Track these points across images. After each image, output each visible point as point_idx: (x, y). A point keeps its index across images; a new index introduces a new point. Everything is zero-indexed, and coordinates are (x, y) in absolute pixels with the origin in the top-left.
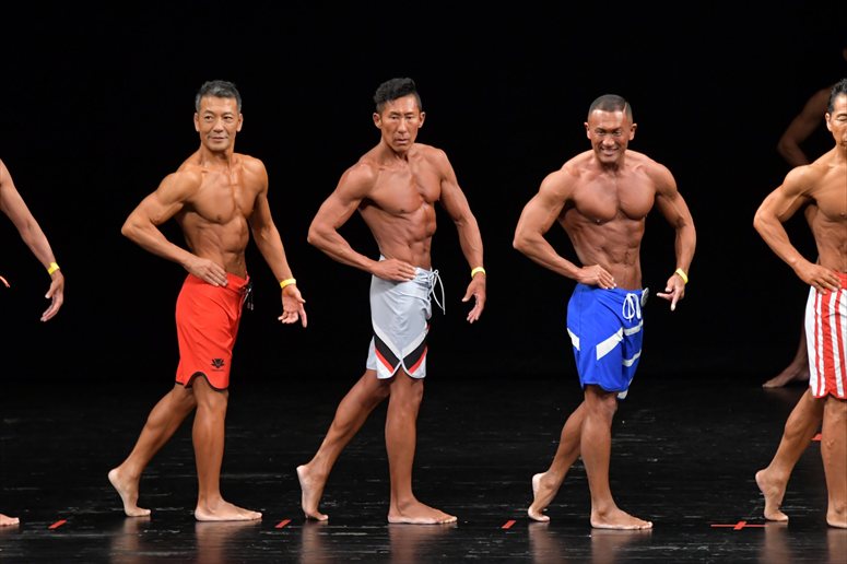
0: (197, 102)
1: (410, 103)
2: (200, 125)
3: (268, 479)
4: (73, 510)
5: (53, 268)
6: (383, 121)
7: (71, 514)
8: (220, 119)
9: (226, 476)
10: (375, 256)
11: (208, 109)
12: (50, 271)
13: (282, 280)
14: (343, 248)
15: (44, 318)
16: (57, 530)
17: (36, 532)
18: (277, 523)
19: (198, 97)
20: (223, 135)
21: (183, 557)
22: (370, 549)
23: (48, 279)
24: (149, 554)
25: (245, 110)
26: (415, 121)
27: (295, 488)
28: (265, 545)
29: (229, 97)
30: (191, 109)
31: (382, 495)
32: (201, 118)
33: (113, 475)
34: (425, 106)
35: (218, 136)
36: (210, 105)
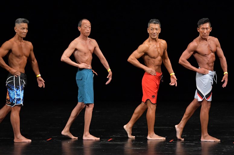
0: (149, 25)
1: (207, 25)
2: (149, 31)
3: (167, 128)
4: (114, 136)
5: (109, 70)
6: (200, 30)
7: (114, 137)
8: (155, 30)
9: (156, 127)
10: (197, 67)
11: (152, 27)
12: (108, 71)
13: (171, 73)
14: (189, 65)
15: (106, 84)
16: (110, 141)
17: (105, 142)
18: (170, 141)
19: (149, 24)
20: (156, 34)
21: (144, 149)
22: (196, 148)
23: (108, 73)
24: (135, 148)
25: (162, 27)
26: (209, 30)
27: (175, 131)
28: (166, 146)
29: (158, 24)
30: (147, 27)
31: (199, 133)
32: (150, 30)
33: (125, 127)
34: (212, 26)
35: (154, 34)
36: (152, 26)
